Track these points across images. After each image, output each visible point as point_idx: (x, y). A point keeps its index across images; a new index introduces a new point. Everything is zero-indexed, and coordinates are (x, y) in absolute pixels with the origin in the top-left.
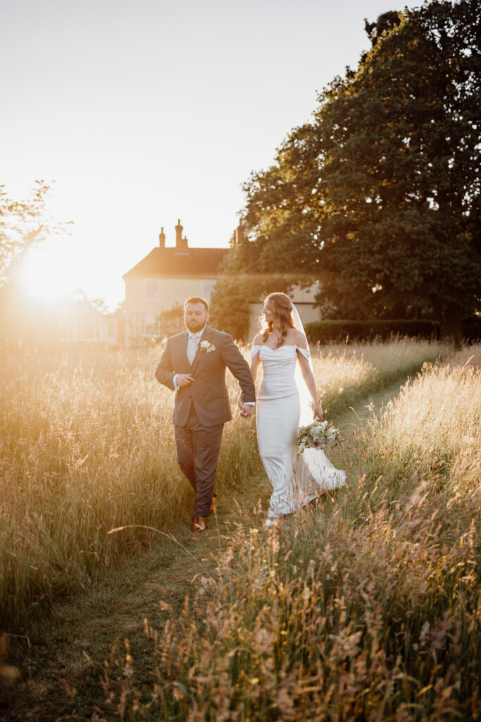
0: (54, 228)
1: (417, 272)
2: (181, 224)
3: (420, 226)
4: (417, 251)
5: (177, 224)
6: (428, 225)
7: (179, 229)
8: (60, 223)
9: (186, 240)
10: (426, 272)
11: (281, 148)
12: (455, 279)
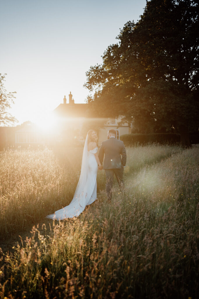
0: (8, 95)
1: (163, 110)
2: (71, 94)
3: (164, 87)
4: (163, 100)
5: (70, 94)
6: (169, 87)
7: (71, 96)
8: (10, 93)
9: (73, 101)
10: (168, 110)
11: (103, 55)
12: (183, 113)
